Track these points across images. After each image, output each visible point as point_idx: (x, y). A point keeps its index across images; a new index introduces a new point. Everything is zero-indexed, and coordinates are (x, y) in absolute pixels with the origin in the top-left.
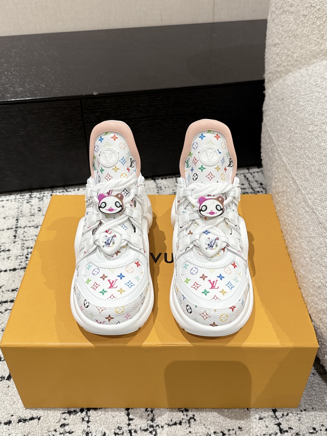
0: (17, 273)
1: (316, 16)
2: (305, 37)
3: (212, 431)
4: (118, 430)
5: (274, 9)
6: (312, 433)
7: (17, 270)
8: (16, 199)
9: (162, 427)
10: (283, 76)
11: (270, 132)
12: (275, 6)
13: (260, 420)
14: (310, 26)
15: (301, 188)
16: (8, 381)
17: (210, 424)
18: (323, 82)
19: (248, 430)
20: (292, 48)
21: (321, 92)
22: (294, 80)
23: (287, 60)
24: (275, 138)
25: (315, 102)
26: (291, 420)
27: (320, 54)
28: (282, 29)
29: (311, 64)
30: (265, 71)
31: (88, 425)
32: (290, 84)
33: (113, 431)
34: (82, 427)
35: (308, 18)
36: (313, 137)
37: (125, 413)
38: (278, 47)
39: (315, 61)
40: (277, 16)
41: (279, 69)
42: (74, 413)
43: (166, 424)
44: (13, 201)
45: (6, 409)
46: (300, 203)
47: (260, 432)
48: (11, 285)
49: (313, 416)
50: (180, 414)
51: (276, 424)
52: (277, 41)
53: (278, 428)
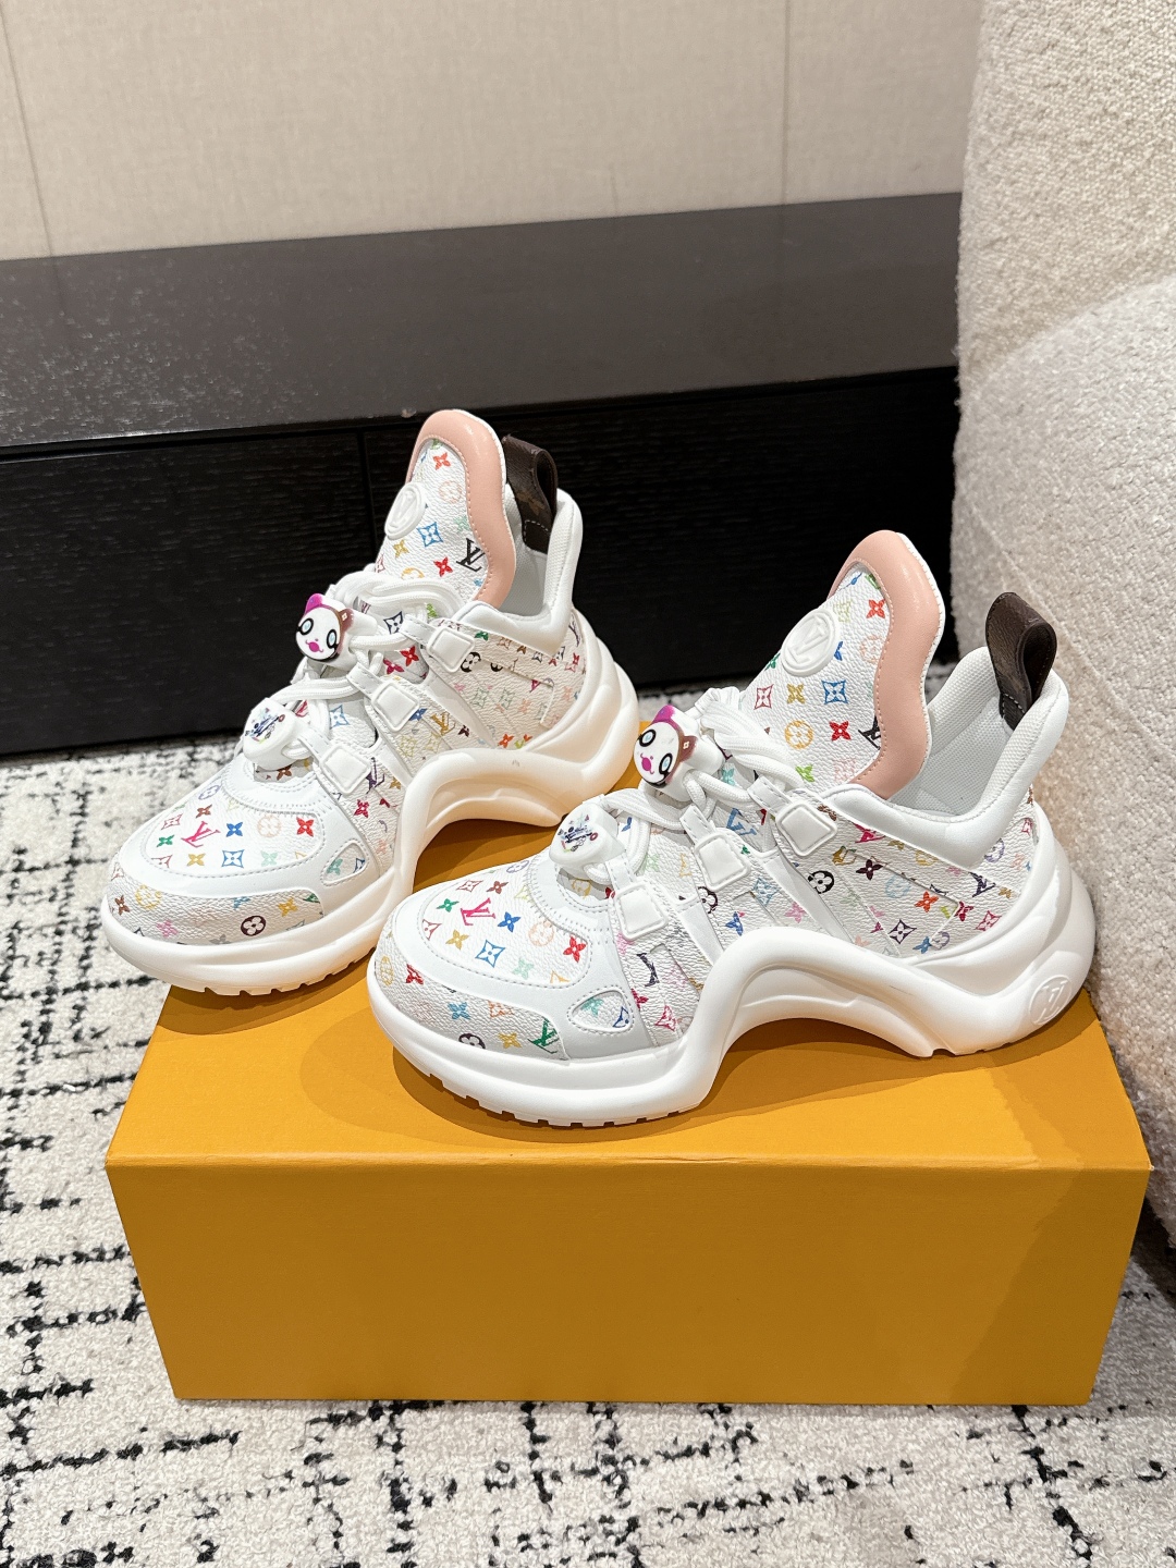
0: (154, 992)
1: (1120, 145)
2: (1088, 212)
3: (813, 1476)
4: (499, 1473)
5: (983, 130)
6: (1148, 1479)
7: (153, 983)
8: (143, 766)
9: (645, 1462)
10: (1020, 342)
11: (982, 520)
12: (987, 120)
13: (973, 1441)
14: (1103, 177)
15: (1088, 663)
16: (126, 1323)
17: (806, 1453)
18: (1149, 340)
19: (934, 1471)
20: (1047, 250)
21: (1145, 369)
22: (1055, 349)
23: (1031, 290)
24: (998, 534)
25: (1127, 400)
26: (1077, 1438)
27: (1139, 264)
28: (1013, 192)
29: (1110, 298)
30: (960, 333)
31: (398, 1456)
32: (1042, 362)
33: (481, 1476)
34: (378, 1464)
35: (1094, 151)
36: (1125, 501)
37: (520, 1419)
38: (1000, 251)
39: (1121, 288)
40: (993, 151)
41: (1005, 323)
42: (349, 1420)
43: (658, 1453)
44: (135, 772)
45: (124, 1411)
46: (1086, 711)
47: (972, 1477)
48: (132, 1026)
49: (1151, 1426)
50: (706, 1421)
51: (1025, 1453)
52: (997, 231)
53: (1035, 1462)
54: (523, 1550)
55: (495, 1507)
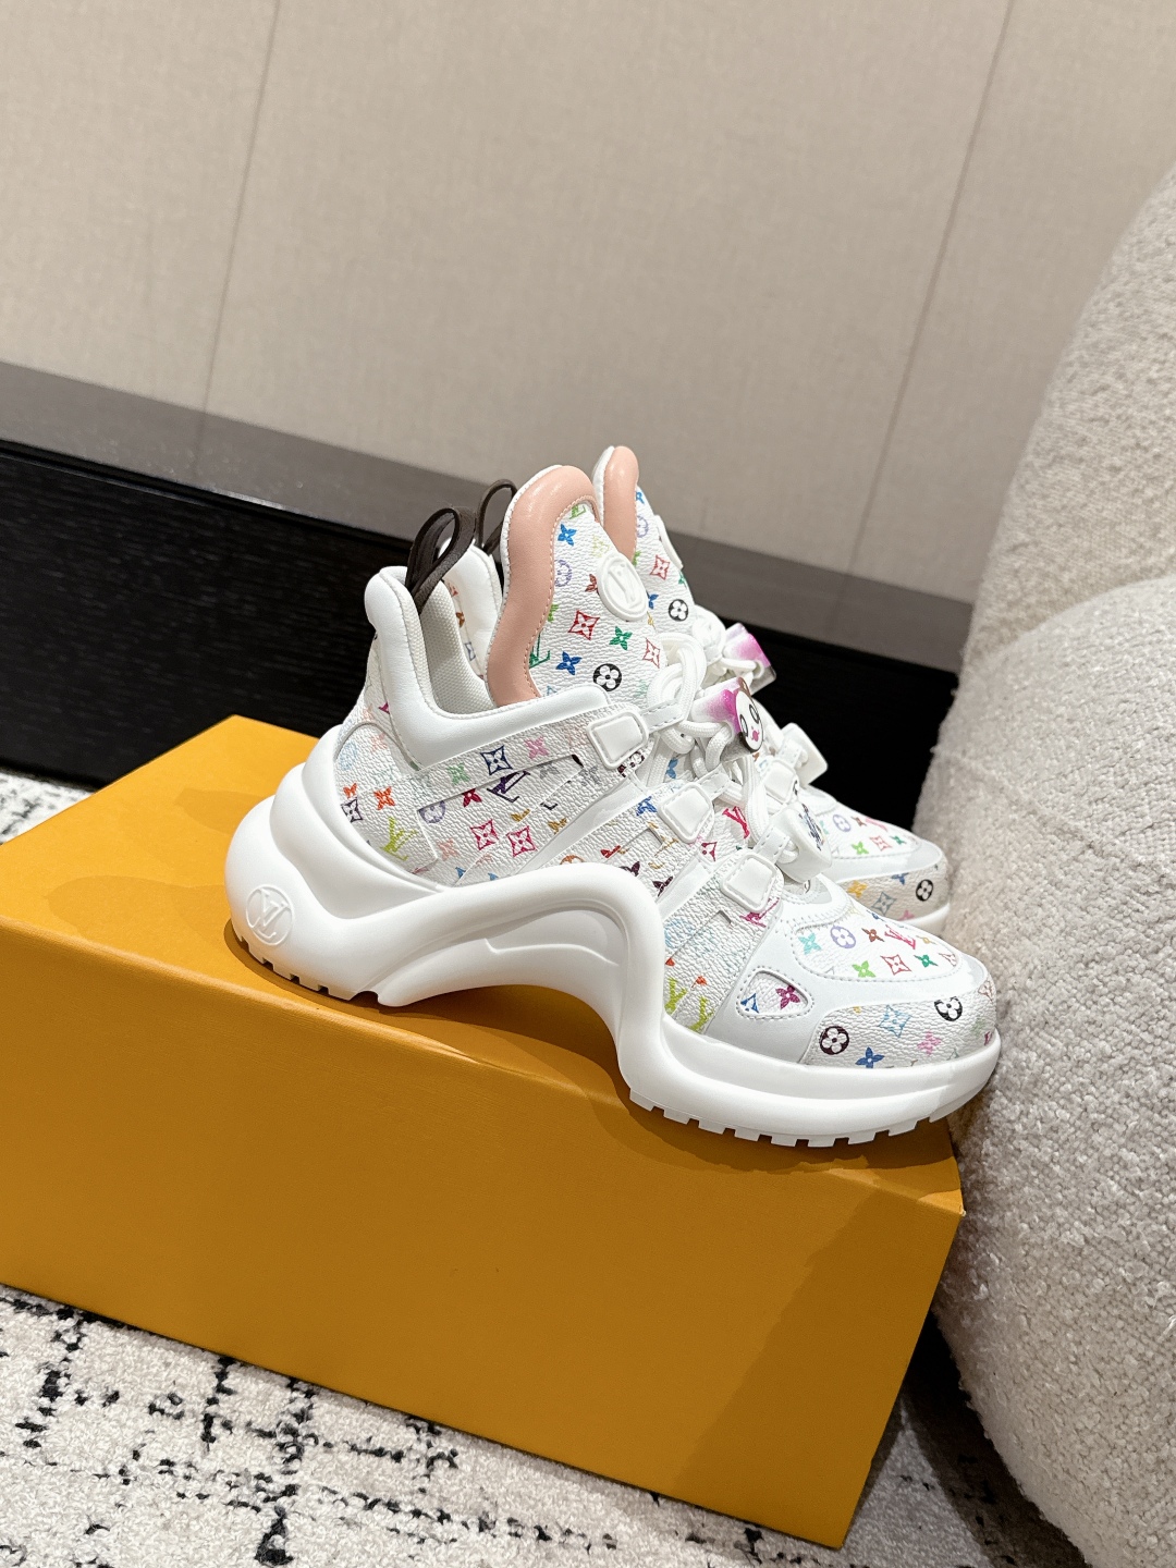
3: (504, 1515)
4: (168, 1403)
5: (1030, 458)
9: (328, 1445)
10: (1021, 633)
12: (1036, 449)
13: (692, 1544)
17: (505, 1495)
19: (638, 1555)
20: (1062, 556)
28: (1043, 505)
31: (70, 1355)
33: (149, 1399)
34: (45, 1354)
35: (1121, 477)
37: (213, 1367)
41: (1010, 616)
42: (34, 1310)
43: (346, 1443)
50: (411, 1434)
52: (1022, 537)
54: (161, 1472)
55: (149, 1427)
